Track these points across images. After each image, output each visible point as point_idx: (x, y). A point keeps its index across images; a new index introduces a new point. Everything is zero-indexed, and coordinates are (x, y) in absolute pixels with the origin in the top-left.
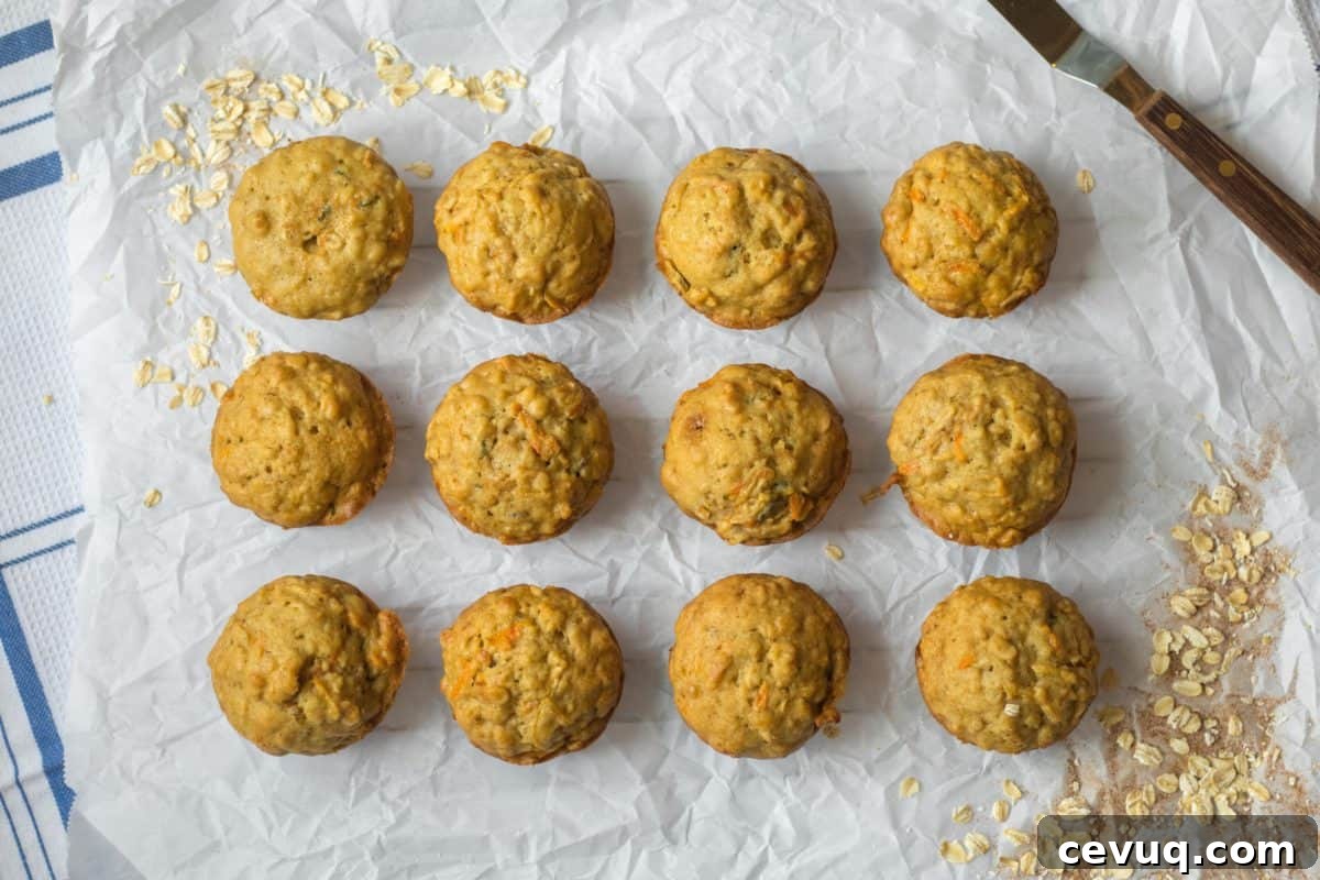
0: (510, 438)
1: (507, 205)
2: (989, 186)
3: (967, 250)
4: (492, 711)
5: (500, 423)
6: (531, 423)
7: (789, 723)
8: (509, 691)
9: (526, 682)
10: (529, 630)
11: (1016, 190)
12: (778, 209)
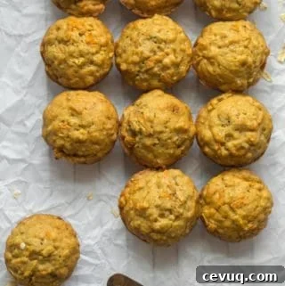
0: (156, 49)
1: (242, 49)
2: (253, 214)
3: (227, 201)
4: (61, 34)
5: (162, 46)
6: (161, 58)
7: (54, 138)
8: (68, 41)
9: (72, 48)
10: (94, 50)
11: (250, 225)
12: (240, 144)
